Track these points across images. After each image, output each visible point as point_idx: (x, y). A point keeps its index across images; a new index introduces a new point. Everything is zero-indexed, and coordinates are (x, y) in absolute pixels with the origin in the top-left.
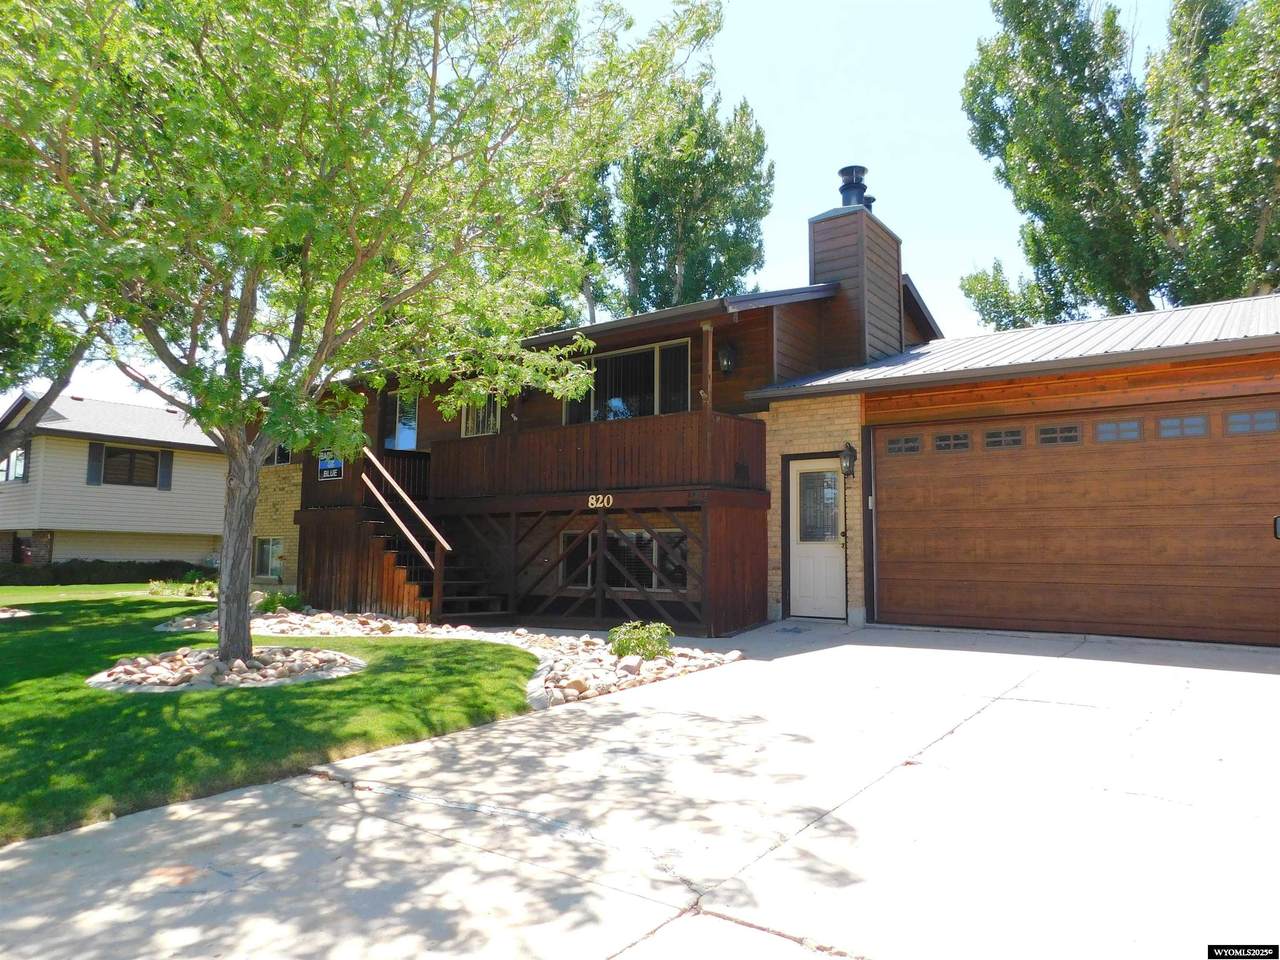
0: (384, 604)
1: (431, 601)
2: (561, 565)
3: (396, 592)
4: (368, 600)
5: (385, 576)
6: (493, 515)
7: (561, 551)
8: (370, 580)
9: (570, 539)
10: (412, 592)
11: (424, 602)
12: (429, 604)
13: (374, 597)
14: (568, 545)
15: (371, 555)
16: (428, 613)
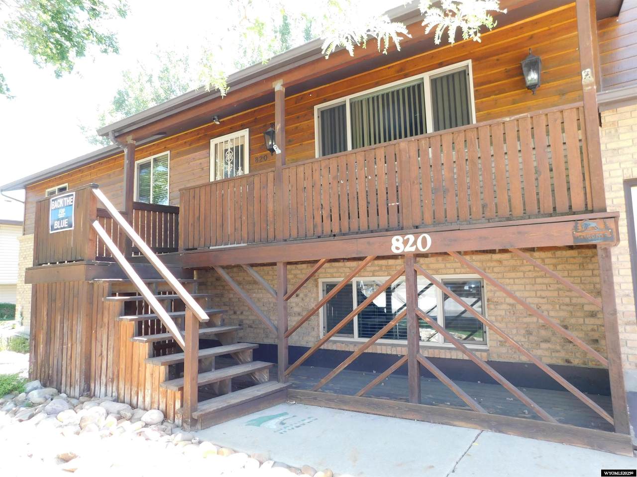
0: (121, 385)
1: (181, 389)
2: (321, 310)
3: (135, 372)
4: (103, 377)
5: (122, 349)
6: (252, 265)
7: (321, 298)
8: (105, 353)
9: (330, 287)
10: (156, 375)
11: (172, 388)
12: (178, 394)
13: (110, 374)
14: (327, 292)
15: (106, 320)
16: (178, 405)
